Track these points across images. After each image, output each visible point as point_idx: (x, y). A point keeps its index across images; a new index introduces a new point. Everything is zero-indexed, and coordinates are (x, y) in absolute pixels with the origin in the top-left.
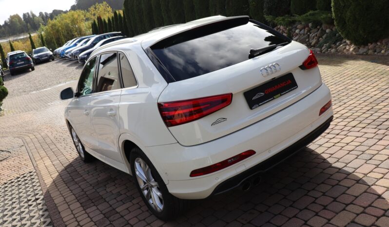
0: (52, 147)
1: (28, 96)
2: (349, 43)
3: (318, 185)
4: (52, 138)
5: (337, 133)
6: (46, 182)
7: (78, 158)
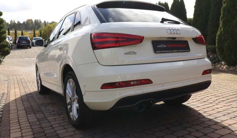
0: (24, 84)
1: (22, 59)
2: (223, 64)
3: (194, 125)
4: (26, 80)
5: (211, 102)
6: (10, 99)
7: (37, 91)
